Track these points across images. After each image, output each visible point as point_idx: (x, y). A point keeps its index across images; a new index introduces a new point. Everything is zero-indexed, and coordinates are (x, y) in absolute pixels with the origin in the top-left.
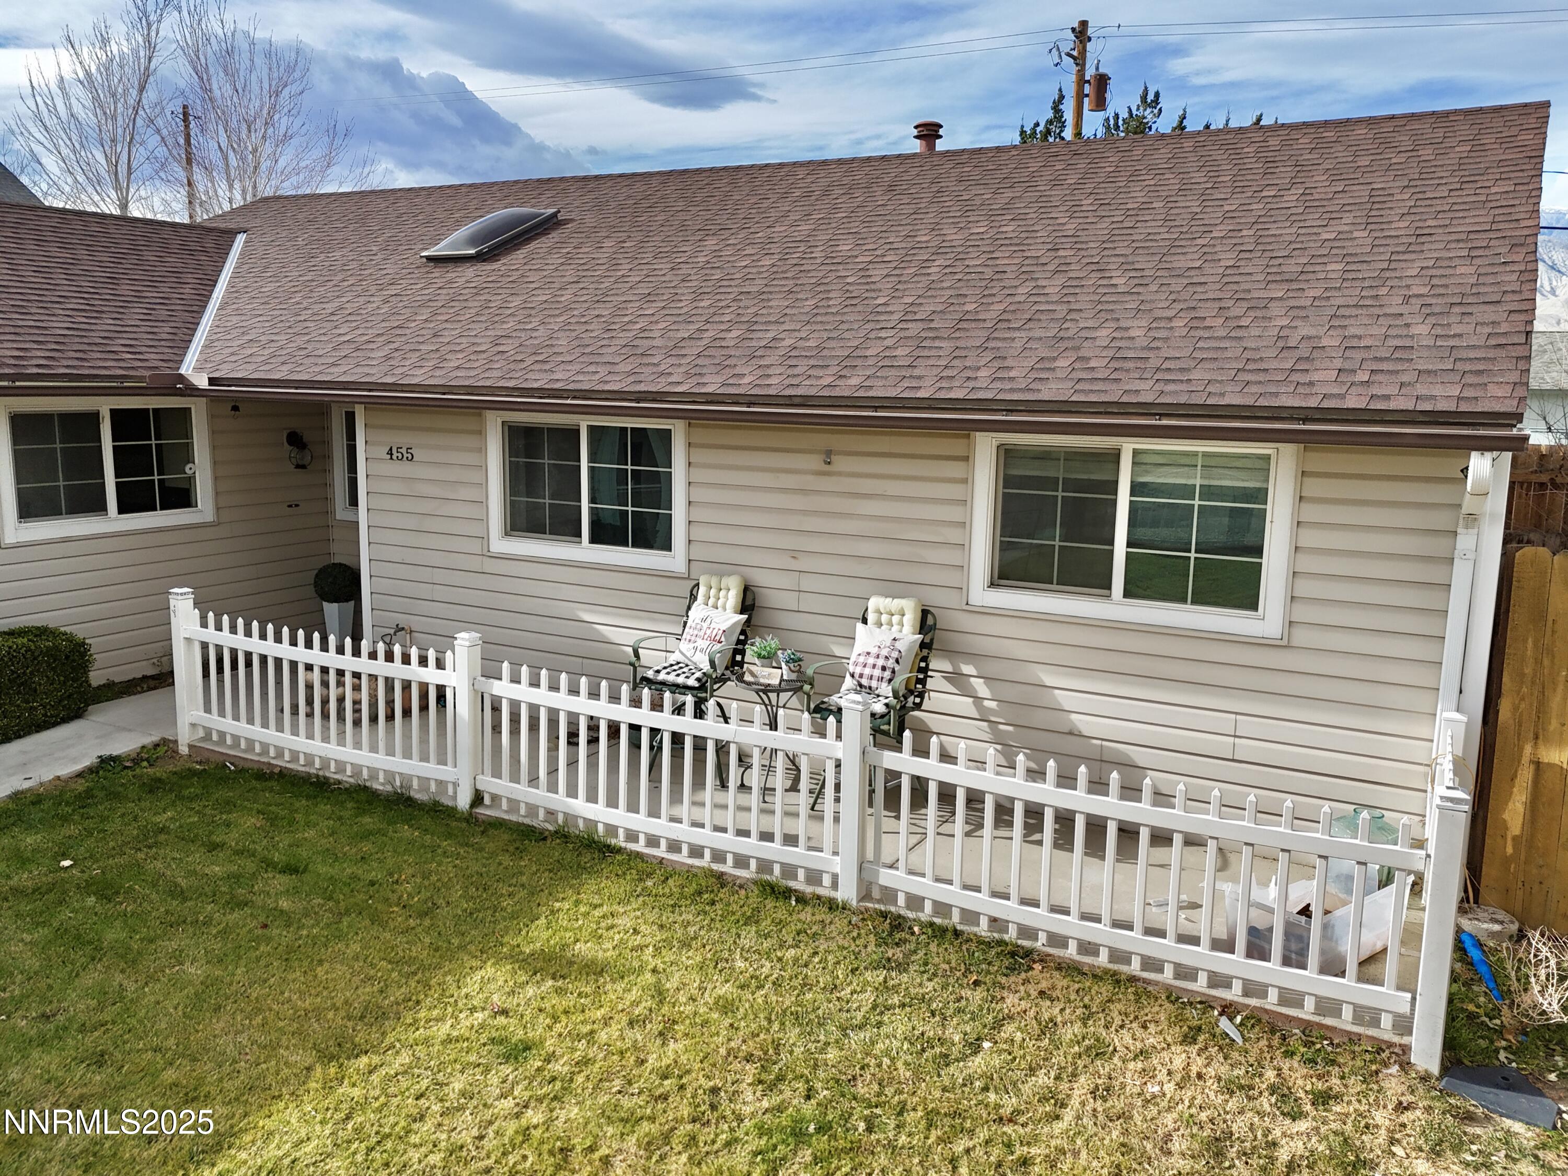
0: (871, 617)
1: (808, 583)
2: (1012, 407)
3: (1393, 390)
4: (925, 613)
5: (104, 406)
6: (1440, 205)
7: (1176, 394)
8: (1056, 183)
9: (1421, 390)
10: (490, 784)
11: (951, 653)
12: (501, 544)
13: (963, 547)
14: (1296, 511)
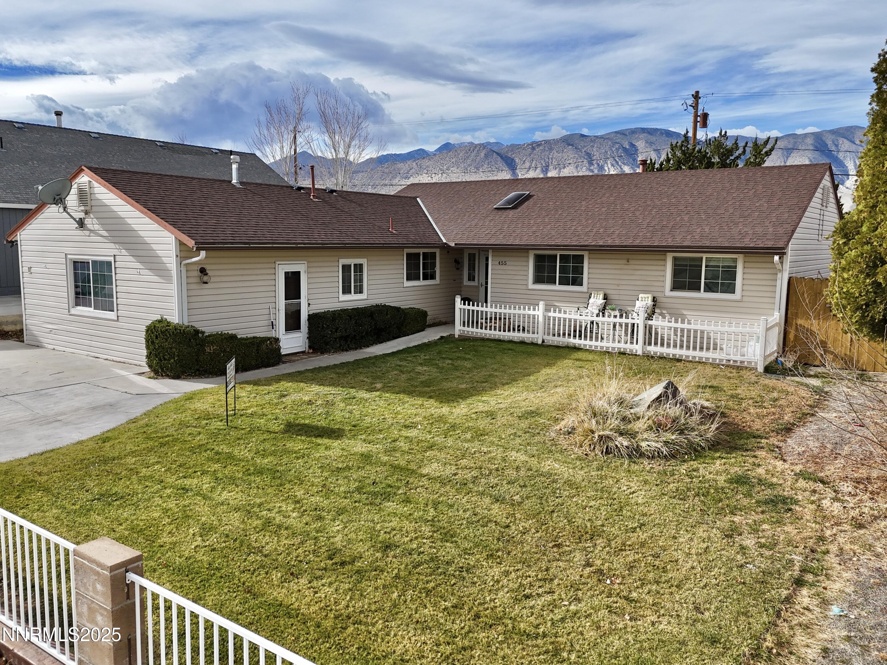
0: (640, 299)
1: (622, 292)
2: (677, 247)
3: (760, 243)
4: (654, 298)
5: (421, 251)
6: (788, 197)
7: (714, 244)
8: (686, 185)
9: (766, 243)
10: (546, 337)
11: (660, 308)
12: (531, 286)
13: (664, 281)
14: (743, 270)
